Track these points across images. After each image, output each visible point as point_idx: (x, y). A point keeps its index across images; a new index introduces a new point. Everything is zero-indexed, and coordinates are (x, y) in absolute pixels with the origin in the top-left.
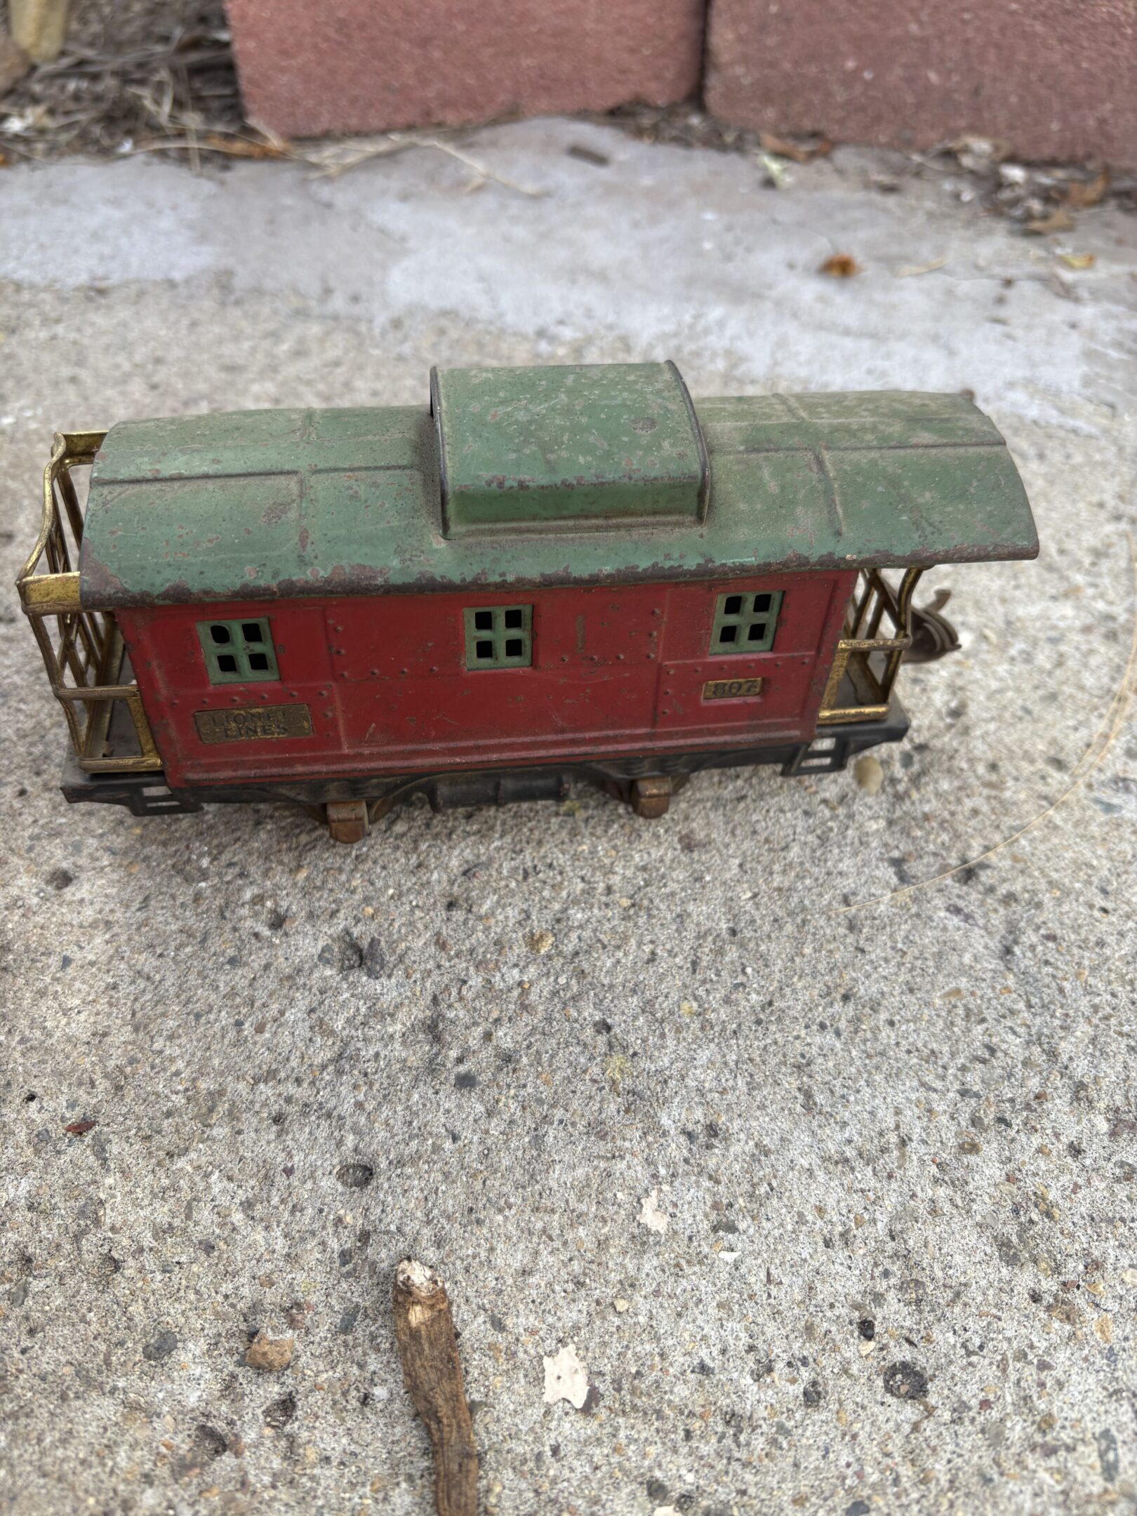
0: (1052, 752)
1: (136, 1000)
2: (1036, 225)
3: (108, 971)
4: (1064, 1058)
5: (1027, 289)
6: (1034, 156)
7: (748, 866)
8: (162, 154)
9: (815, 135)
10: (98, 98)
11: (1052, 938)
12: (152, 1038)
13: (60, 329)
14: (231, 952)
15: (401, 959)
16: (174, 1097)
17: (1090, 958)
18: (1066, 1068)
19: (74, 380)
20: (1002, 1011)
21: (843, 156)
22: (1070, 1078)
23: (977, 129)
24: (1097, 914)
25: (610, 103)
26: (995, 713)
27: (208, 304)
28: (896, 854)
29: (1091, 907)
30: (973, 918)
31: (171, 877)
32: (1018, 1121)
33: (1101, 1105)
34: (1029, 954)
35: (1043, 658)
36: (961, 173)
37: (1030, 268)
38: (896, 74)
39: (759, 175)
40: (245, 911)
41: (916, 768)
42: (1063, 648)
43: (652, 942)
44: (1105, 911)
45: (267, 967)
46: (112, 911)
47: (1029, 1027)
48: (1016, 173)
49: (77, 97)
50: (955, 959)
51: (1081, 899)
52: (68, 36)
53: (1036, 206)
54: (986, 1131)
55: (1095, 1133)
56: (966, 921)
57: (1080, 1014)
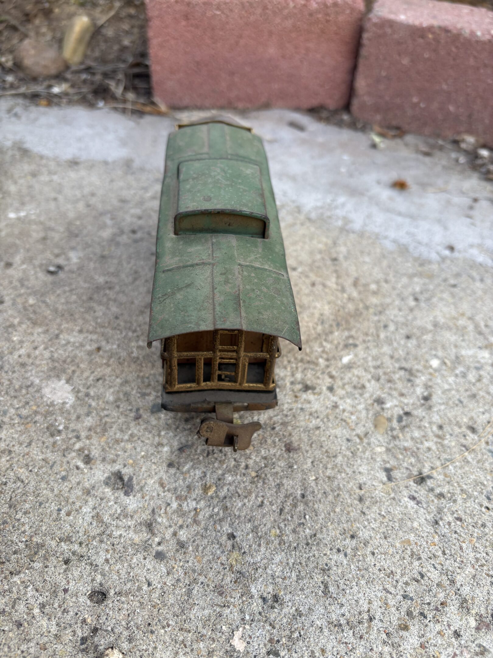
0: (470, 424)
1: (14, 491)
2: (490, 176)
3: (4, 476)
4: (458, 584)
5: (484, 204)
7: (316, 463)
8: (115, 109)
9: (397, 128)
10: (92, 83)
11: (459, 519)
12: (17, 512)
13: (55, 178)
14: (63, 473)
15: (142, 489)
16: (20, 544)
17: (478, 533)
18: (459, 590)
19: (55, 199)
20: (430, 555)
21: (407, 138)
22: (460, 595)
23: (470, 132)
24: (484, 510)
25: (309, 106)
26: (445, 401)
27: (120, 173)
28: (388, 466)
29: (481, 506)
30: (421, 503)
31: (44, 433)
32: (431, 616)
33: (473, 612)
34: (447, 526)
35: (472, 377)
36: (460, 150)
38: (435, 106)
39: (369, 142)
40: (74, 454)
41: (404, 423)
42: (482, 373)
43: (263, 496)
44: (488, 508)
45: (78, 483)
46: (13, 446)
47: (442, 565)
48: (485, 153)
49: (85, 81)
50: (409, 524)
51: (476, 501)
52: (85, 56)
53: (491, 168)
54: (414, 619)
55: (468, 626)
56: (417, 505)
57: (469, 562)
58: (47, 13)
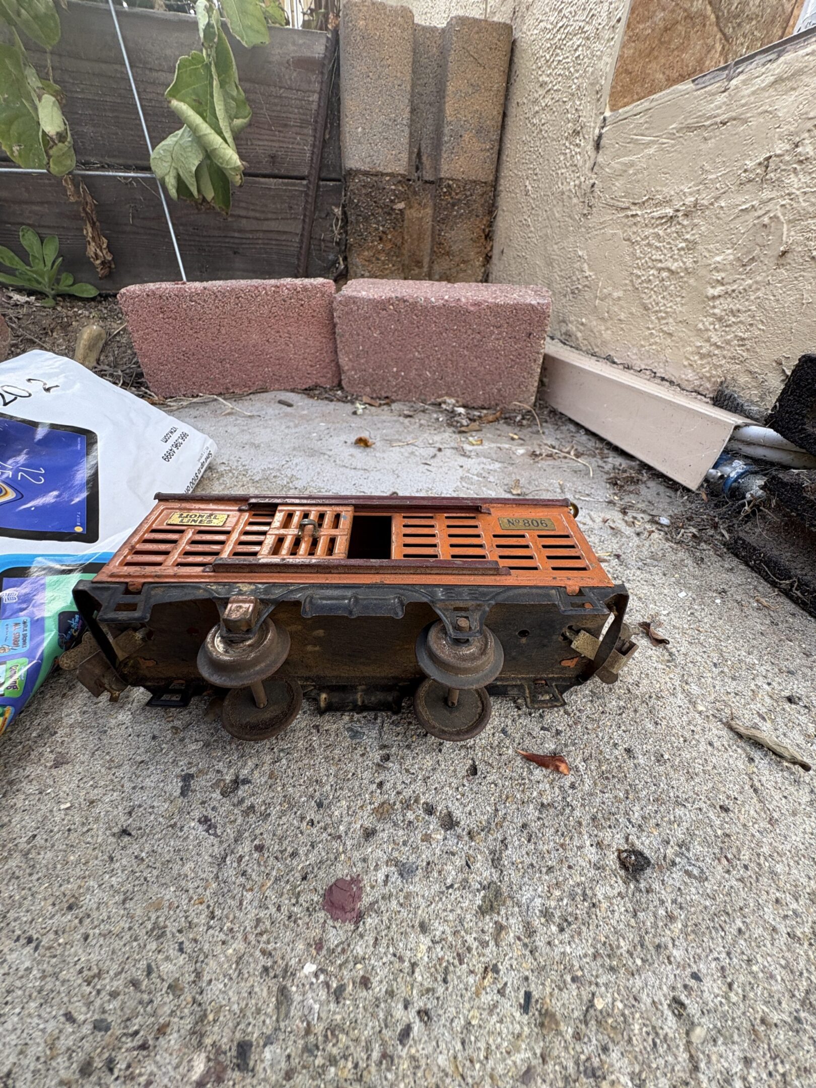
2: (463, 429)
5: (448, 452)
6: (475, 405)
9: (387, 398)
11: (260, 848)
17: (279, 869)
18: (201, 993)
20: (183, 925)
21: (394, 406)
24: (304, 826)
25: (304, 387)
28: (192, 771)
29: (302, 818)
30: (216, 828)
33: (210, 1041)
34: (235, 865)
36: (441, 411)
37: (453, 444)
38: (413, 373)
39: (352, 410)
48: (461, 410)
50: (176, 867)
51: (299, 813)
53: (465, 422)
54: (90, 1075)
55: (185, 1080)
56: (207, 831)
57: (242, 928)
58: (65, 327)
